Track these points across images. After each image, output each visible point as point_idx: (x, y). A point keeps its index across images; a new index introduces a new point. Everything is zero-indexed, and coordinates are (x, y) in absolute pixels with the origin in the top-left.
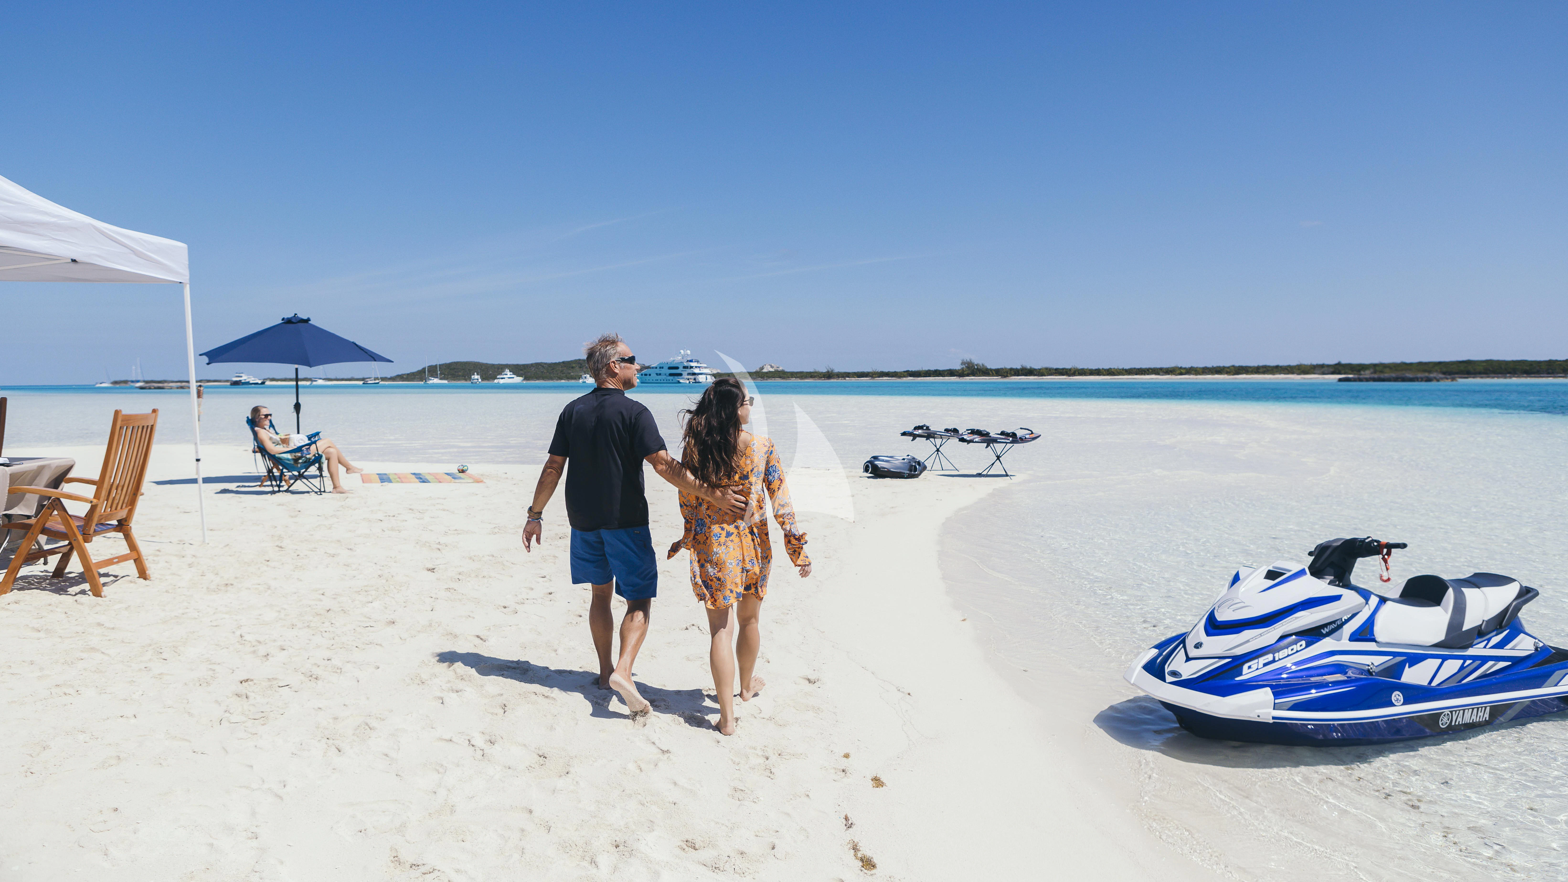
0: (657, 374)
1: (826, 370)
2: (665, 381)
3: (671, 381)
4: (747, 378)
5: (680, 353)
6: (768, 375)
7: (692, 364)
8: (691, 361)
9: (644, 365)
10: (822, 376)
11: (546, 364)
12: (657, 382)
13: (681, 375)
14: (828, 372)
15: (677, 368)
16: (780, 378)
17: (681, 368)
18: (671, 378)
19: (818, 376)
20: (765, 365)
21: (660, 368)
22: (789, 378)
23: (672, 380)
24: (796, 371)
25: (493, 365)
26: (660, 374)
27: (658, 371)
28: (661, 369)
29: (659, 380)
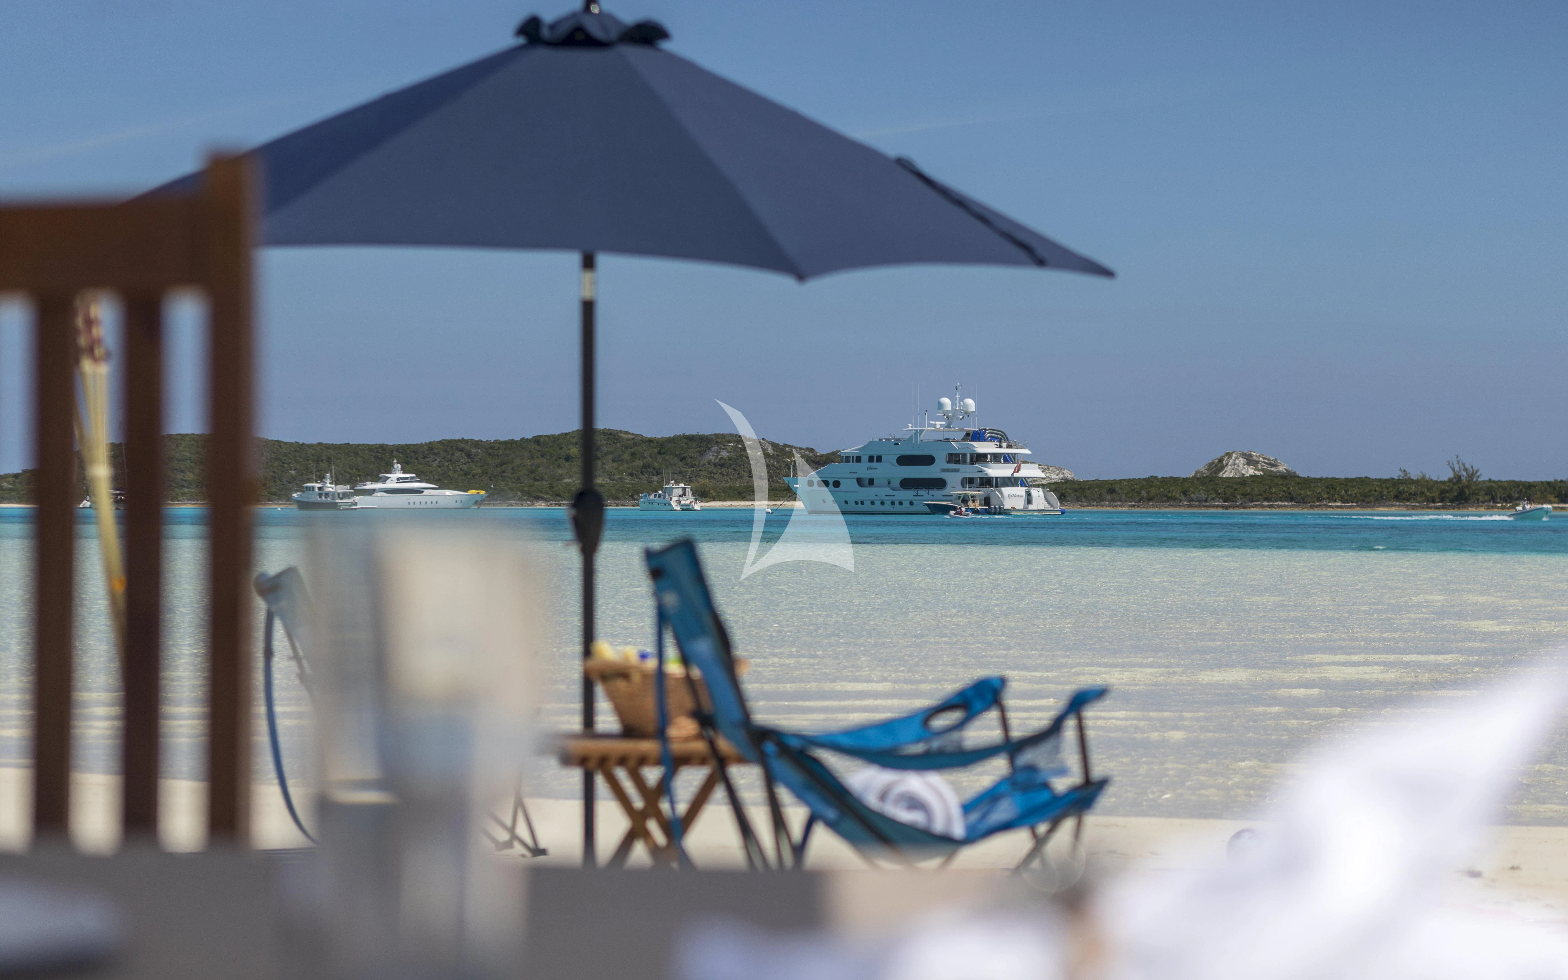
0: (860, 481)
1: (1451, 475)
2: (887, 507)
3: (906, 507)
4: (1175, 499)
5: (941, 406)
6: (1248, 490)
7: (981, 448)
8: (978, 436)
9: (812, 450)
10: (1436, 494)
11: (477, 444)
12: (860, 507)
13: (940, 484)
14: (1458, 478)
15: (928, 460)
16: (1291, 499)
17: (941, 462)
18: (908, 495)
19: (1422, 493)
20: (1229, 455)
21: (871, 459)
22: (1319, 499)
23: (911, 503)
24: (1341, 475)
25: (301, 447)
26: (871, 482)
27: (863, 470)
28: (874, 464)
29: (867, 504)
